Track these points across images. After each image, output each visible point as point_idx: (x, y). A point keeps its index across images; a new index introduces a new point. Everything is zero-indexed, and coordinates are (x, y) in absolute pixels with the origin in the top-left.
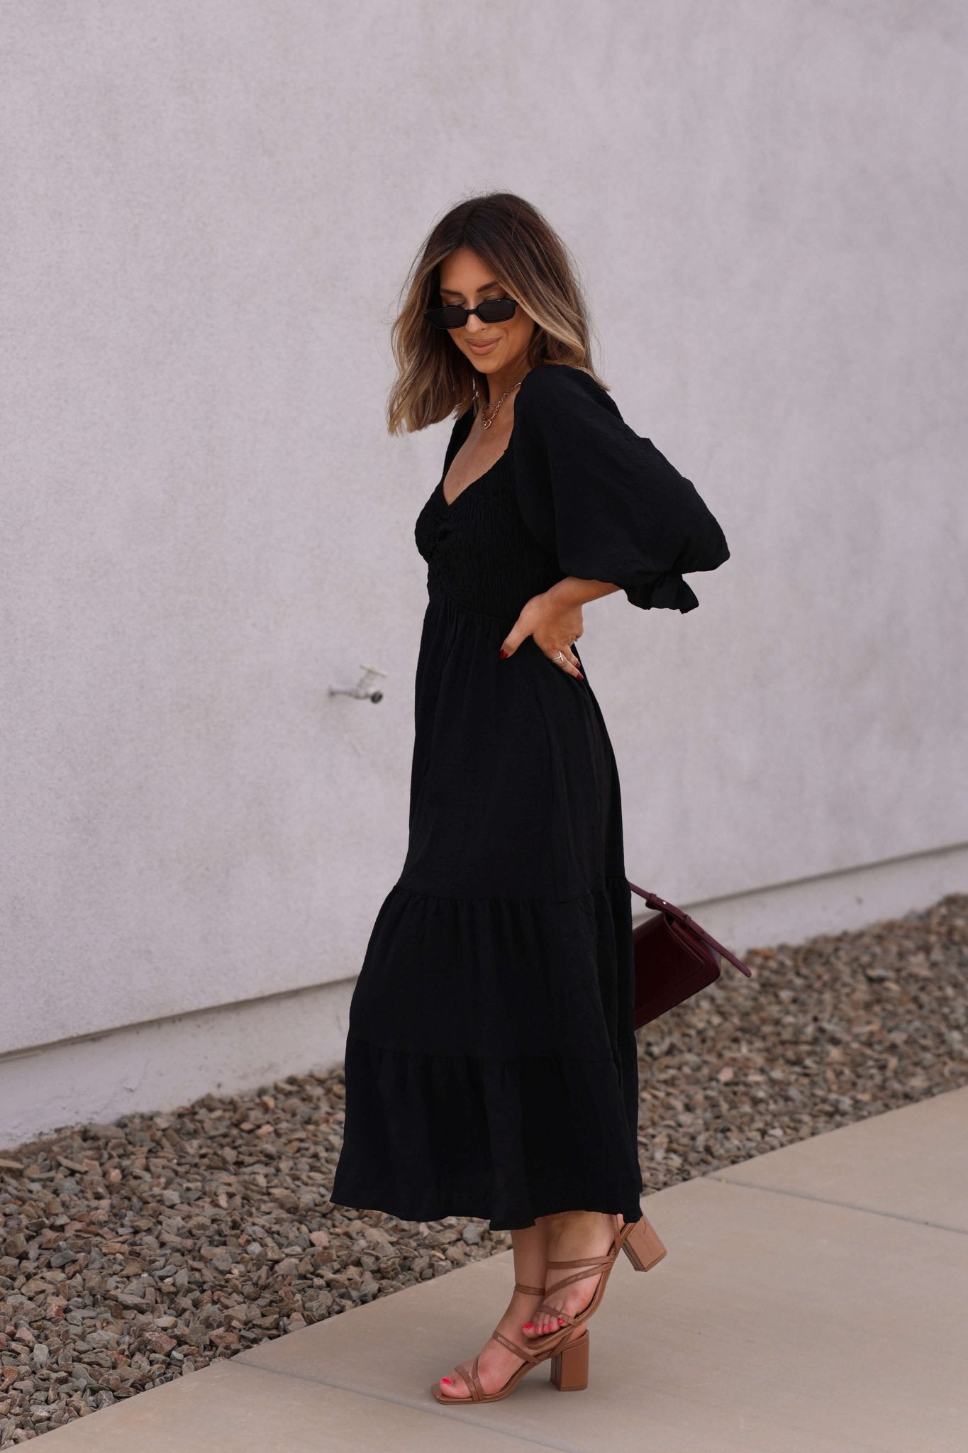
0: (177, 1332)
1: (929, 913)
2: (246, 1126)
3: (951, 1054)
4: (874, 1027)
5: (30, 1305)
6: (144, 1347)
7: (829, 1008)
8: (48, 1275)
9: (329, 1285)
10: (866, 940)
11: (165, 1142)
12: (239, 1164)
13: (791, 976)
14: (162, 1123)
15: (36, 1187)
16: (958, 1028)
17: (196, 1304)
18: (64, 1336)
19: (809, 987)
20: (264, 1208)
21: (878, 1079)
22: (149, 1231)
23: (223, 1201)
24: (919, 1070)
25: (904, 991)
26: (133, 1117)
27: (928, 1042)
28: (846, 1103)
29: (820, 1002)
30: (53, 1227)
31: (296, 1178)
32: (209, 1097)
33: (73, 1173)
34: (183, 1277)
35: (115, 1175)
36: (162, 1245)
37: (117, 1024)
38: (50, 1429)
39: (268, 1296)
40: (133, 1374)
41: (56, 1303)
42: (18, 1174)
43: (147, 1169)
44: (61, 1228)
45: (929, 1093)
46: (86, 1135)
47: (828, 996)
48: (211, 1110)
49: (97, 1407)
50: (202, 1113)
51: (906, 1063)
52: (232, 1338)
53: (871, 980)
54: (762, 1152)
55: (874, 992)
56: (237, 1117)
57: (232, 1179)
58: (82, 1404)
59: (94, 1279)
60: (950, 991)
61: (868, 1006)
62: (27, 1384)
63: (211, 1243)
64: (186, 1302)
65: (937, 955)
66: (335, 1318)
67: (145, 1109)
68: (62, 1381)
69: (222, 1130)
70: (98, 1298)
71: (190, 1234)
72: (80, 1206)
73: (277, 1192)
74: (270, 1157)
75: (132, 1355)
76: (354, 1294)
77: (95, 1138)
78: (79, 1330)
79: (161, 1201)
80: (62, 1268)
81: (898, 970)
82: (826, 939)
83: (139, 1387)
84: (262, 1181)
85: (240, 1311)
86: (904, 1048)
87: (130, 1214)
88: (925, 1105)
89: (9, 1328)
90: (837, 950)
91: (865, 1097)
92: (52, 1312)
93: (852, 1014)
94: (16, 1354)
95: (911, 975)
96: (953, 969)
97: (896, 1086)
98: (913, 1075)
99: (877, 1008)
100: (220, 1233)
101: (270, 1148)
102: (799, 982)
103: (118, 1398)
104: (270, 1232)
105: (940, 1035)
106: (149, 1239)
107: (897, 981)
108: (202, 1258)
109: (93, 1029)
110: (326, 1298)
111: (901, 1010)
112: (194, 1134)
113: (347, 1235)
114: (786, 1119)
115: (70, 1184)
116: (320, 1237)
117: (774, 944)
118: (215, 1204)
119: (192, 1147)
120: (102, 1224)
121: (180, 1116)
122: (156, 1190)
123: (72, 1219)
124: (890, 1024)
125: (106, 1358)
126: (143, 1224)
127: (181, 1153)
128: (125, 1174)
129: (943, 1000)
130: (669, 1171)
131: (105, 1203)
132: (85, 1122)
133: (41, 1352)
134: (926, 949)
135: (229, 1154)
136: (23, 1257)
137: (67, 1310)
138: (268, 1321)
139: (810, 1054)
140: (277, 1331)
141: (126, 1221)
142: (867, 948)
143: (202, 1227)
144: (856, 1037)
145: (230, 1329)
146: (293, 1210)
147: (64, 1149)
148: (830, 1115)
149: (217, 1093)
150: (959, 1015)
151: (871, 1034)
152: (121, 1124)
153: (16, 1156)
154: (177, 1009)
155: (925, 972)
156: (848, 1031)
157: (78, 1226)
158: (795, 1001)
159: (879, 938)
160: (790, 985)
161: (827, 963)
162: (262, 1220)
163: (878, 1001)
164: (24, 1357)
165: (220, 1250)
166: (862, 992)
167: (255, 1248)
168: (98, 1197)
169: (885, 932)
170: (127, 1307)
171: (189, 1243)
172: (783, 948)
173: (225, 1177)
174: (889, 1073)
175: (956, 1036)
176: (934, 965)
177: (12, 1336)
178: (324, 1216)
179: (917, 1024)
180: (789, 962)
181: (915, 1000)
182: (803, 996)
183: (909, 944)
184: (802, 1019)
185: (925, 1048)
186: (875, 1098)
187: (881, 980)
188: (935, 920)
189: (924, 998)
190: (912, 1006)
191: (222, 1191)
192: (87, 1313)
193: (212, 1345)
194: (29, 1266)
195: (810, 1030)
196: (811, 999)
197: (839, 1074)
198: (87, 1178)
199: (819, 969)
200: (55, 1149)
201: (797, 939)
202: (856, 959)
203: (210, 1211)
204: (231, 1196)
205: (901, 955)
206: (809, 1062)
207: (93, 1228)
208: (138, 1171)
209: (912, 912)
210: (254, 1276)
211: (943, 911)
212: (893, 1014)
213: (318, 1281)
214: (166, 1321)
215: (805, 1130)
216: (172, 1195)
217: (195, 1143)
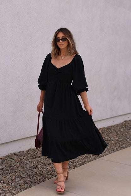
0: (31, 181)
1: (123, 123)
2: (36, 153)
3: (128, 142)
4: (117, 138)
5: (11, 177)
6: (26, 183)
7: (111, 136)
8: (12, 173)
9: (50, 174)
10: (115, 127)
11: (26, 155)
12: (36, 158)
13: (106, 131)
14: (25, 152)
15: (9, 161)
16: (128, 138)
17: (33, 177)
18: (16, 182)
19: (108, 133)
20: (40, 164)
21: (119, 145)
22: (25, 167)
23: (34, 163)
24: (124, 144)
25: (121, 133)
26: (21, 152)
27: (125, 140)
28: (115, 149)
29: (110, 135)
30: (12, 167)
31: (44, 160)
32: (31, 149)
33: (14, 159)
34: (31, 173)
35: (19, 159)
36: (27, 169)
37: (19, 139)
38: (15, 194)
39: (42, 176)
40: (26, 187)
41: (14, 177)
42: (6, 159)
43: (24, 159)
44: (13, 167)
45: (126, 147)
46: (15, 154)
47: (111, 134)
48: (31, 150)
49: (21, 191)
50: (30, 151)
51: (122, 143)
52: (38, 182)
53: (116, 132)
54: (105, 155)
55: (117, 134)
56: (35, 151)
57: (35, 160)
58: (19, 191)
59: (19, 174)
60: (127, 133)
61: (116, 135)
62: (11, 188)
63: (34, 169)
64: (31, 177)
65: (124, 129)
66: (52, 179)
67: (22, 150)
68: (16, 188)
69: (33, 153)
70: (19, 176)
71: (31, 168)
72: (15, 164)
73: (42, 161)
74: (40, 157)
75: (25, 184)
76: (54, 175)
77: (16, 154)
78: (18, 181)
79: (26, 163)
80: (14, 172)
81: (120, 131)
82: (110, 127)
83: (27, 188)
84: (39, 160)
85: (39, 178)
86: (122, 141)
87: (22, 165)
88: (126, 149)
89: (8, 181)
90: (111, 128)
91: (118, 148)
92: (14, 178)
93: (114, 137)
94: (9, 184)
95: (121, 131)
96: (127, 131)
97: (121, 146)
98: (123, 145)
99: (117, 136)
100: (35, 167)
101: (40, 156)
102: (107, 132)
103: (24, 190)
104: (41, 167)
105: (126, 139)
106: (25, 168)
107: (120, 132)
108: (33, 171)
109: (16, 139)
110: (50, 176)
111: (121, 136)
112: (29, 154)
113: (52, 167)
114: (108, 151)
115: (14, 161)
116: (48, 168)
117: (103, 127)
118: (33, 163)
119: (29, 155)
120: (19, 166)
121: (27, 151)
122: (25, 161)
123: (15, 165)
124: (120, 138)
125: (21, 185)
126: (24, 166)
127: (28, 156)
128: (21, 159)
129: (126, 135)
130: (93, 158)
131: (18, 163)
132: (14, 152)
133: (13, 184)
134: (123, 128)
135: (34, 156)
136: (9, 171)
137: (15, 178)
138: (43, 179)
139: (110, 142)
140: (44, 181)
141: (22, 166)
142: (115, 128)
143: (32, 166)
144: (115, 140)
145: (38, 180)
146: (44, 164)
147: (12, 156)
148: (113, 150)
149: (32, 148)
150: (128, 137)
151: (117, 139)
152: (19, 152)
153: (5, 157)
154: (27, 137)
155: (123, 131)
156: (114, 139)
157: (15, 166)
158: (107, 135)
159: (117, 126)
160: (106, 133)
161: (110, 130)
162: (40, 165)
163: (118, 135)
164: (10, 185)
165: (35, 169)
166: (115, 134)
167: (40, 169)
168: (18, 162)
169: (117, 125)
170: (23, 178)
171: (31, 169)
172: (104, 128)
173: (34, 160)
174: (120, 144)
175: (128, 139)
176: (124, 130)
177: (9, 182)
178: (48, 165)
179: (123, 138)
180: (105, 130)
181: (122, 135)
182: (108, 134)
183: (121, 127)
184: (108, 137)
185: (124, 141)
186: (119, 148)
187: (118, 132)
188: (124, 124)
189: (123, 134)
190: (122, 136)
191: (34, 161)
192: (18, 178)
193: (35, 183)
194: (10, 172)
195: (109, 139)
196: (109, 135)
197: (114, 145)
198: (16, 160)
199: (109, 131)
200: (11, 156)
201: (106, 127)
202: (114, 129)
203: (33, 164)
204: (35, 162)
205: (120, 129)
206: (109, 143)
207: (17, 167)
208: (23, 159)
209: (120, 123)
210: (40, 173)
211: (125, 123)
212: (120, 137)
213: (49, 174)
214: (29, 179)
215: (110, 152)
216: (28, 162)
217: (30, 155)
